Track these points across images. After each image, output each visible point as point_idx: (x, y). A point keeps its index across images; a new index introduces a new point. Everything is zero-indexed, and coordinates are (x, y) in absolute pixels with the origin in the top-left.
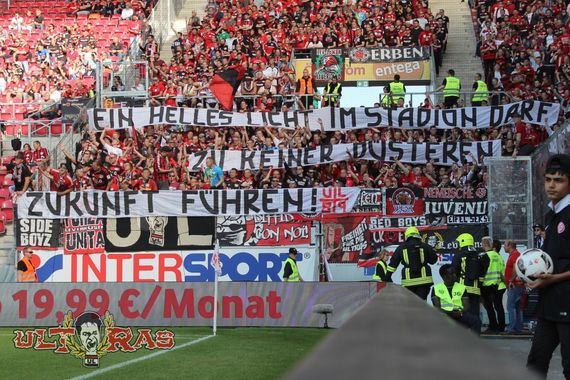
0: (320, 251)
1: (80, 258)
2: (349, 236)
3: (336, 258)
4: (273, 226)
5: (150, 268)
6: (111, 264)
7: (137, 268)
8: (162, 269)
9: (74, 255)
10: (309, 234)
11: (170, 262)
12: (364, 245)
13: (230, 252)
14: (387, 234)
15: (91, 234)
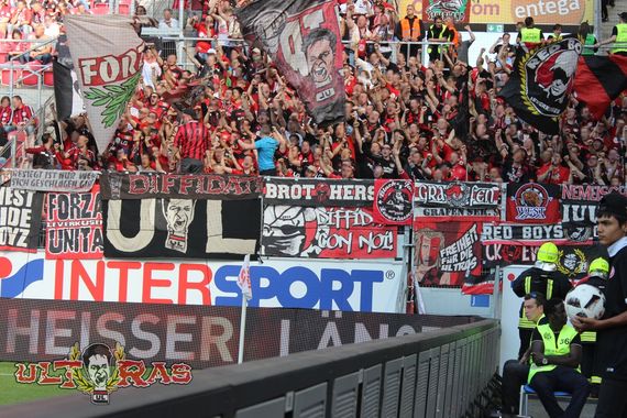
0: (409, 270)
1: (68, 264)
2: (451, 250)
3: (431, 279)
4: (343, 231)
5: (167, 283)
6: (112, 276)
7: (148, 283)
8: (184, 286)
9: (60, 260)
10: (394, 243)
11: (195, 276)
12: (472, 263)
13: (280, 265)
14: (505, 249)
15: (86, 231)
